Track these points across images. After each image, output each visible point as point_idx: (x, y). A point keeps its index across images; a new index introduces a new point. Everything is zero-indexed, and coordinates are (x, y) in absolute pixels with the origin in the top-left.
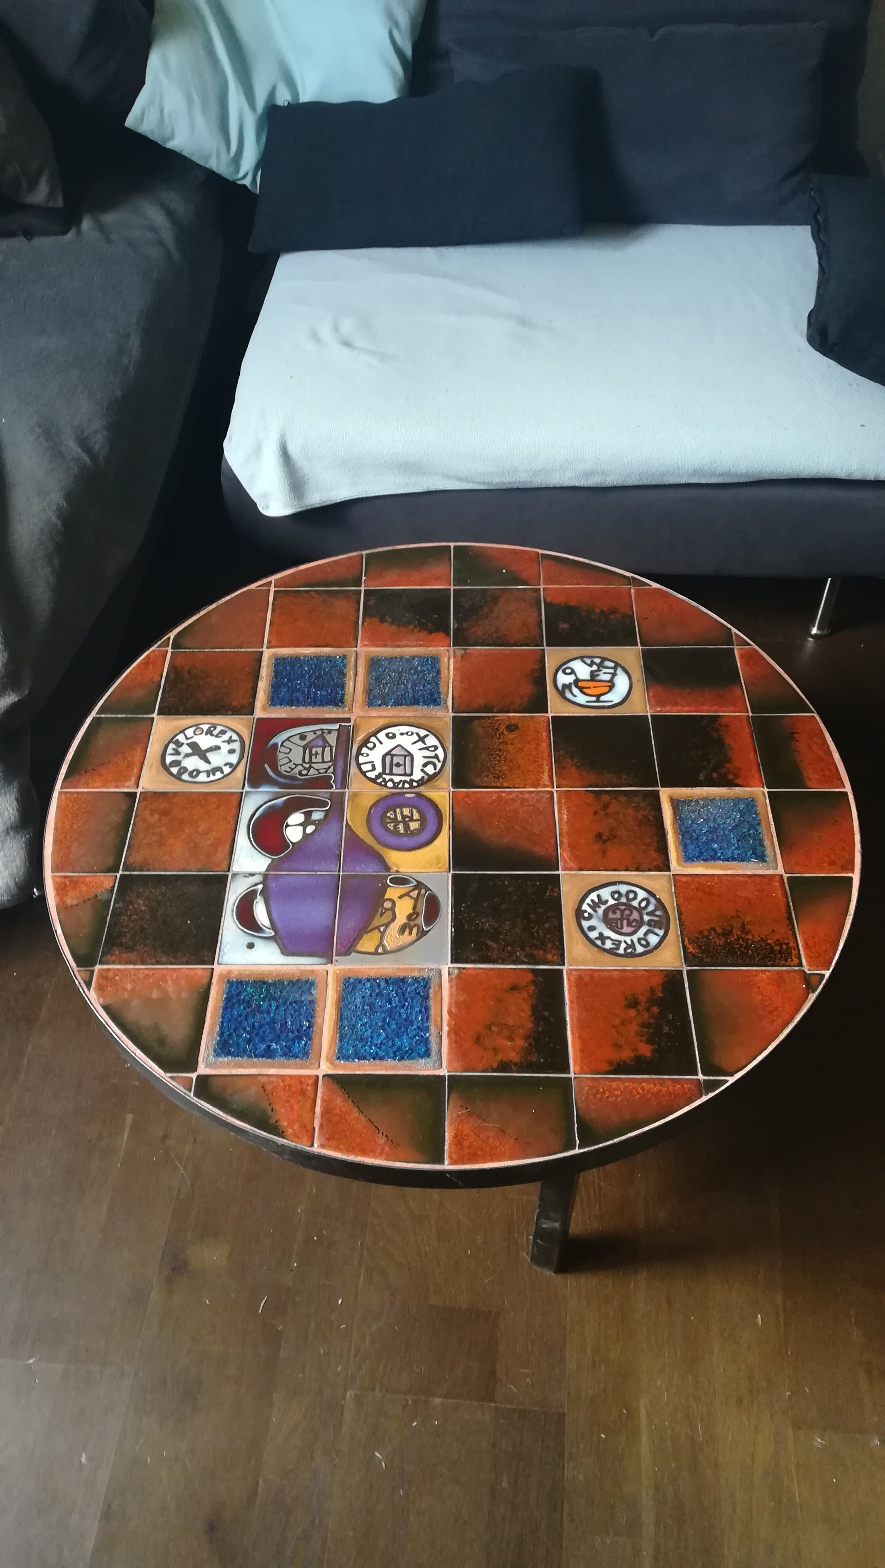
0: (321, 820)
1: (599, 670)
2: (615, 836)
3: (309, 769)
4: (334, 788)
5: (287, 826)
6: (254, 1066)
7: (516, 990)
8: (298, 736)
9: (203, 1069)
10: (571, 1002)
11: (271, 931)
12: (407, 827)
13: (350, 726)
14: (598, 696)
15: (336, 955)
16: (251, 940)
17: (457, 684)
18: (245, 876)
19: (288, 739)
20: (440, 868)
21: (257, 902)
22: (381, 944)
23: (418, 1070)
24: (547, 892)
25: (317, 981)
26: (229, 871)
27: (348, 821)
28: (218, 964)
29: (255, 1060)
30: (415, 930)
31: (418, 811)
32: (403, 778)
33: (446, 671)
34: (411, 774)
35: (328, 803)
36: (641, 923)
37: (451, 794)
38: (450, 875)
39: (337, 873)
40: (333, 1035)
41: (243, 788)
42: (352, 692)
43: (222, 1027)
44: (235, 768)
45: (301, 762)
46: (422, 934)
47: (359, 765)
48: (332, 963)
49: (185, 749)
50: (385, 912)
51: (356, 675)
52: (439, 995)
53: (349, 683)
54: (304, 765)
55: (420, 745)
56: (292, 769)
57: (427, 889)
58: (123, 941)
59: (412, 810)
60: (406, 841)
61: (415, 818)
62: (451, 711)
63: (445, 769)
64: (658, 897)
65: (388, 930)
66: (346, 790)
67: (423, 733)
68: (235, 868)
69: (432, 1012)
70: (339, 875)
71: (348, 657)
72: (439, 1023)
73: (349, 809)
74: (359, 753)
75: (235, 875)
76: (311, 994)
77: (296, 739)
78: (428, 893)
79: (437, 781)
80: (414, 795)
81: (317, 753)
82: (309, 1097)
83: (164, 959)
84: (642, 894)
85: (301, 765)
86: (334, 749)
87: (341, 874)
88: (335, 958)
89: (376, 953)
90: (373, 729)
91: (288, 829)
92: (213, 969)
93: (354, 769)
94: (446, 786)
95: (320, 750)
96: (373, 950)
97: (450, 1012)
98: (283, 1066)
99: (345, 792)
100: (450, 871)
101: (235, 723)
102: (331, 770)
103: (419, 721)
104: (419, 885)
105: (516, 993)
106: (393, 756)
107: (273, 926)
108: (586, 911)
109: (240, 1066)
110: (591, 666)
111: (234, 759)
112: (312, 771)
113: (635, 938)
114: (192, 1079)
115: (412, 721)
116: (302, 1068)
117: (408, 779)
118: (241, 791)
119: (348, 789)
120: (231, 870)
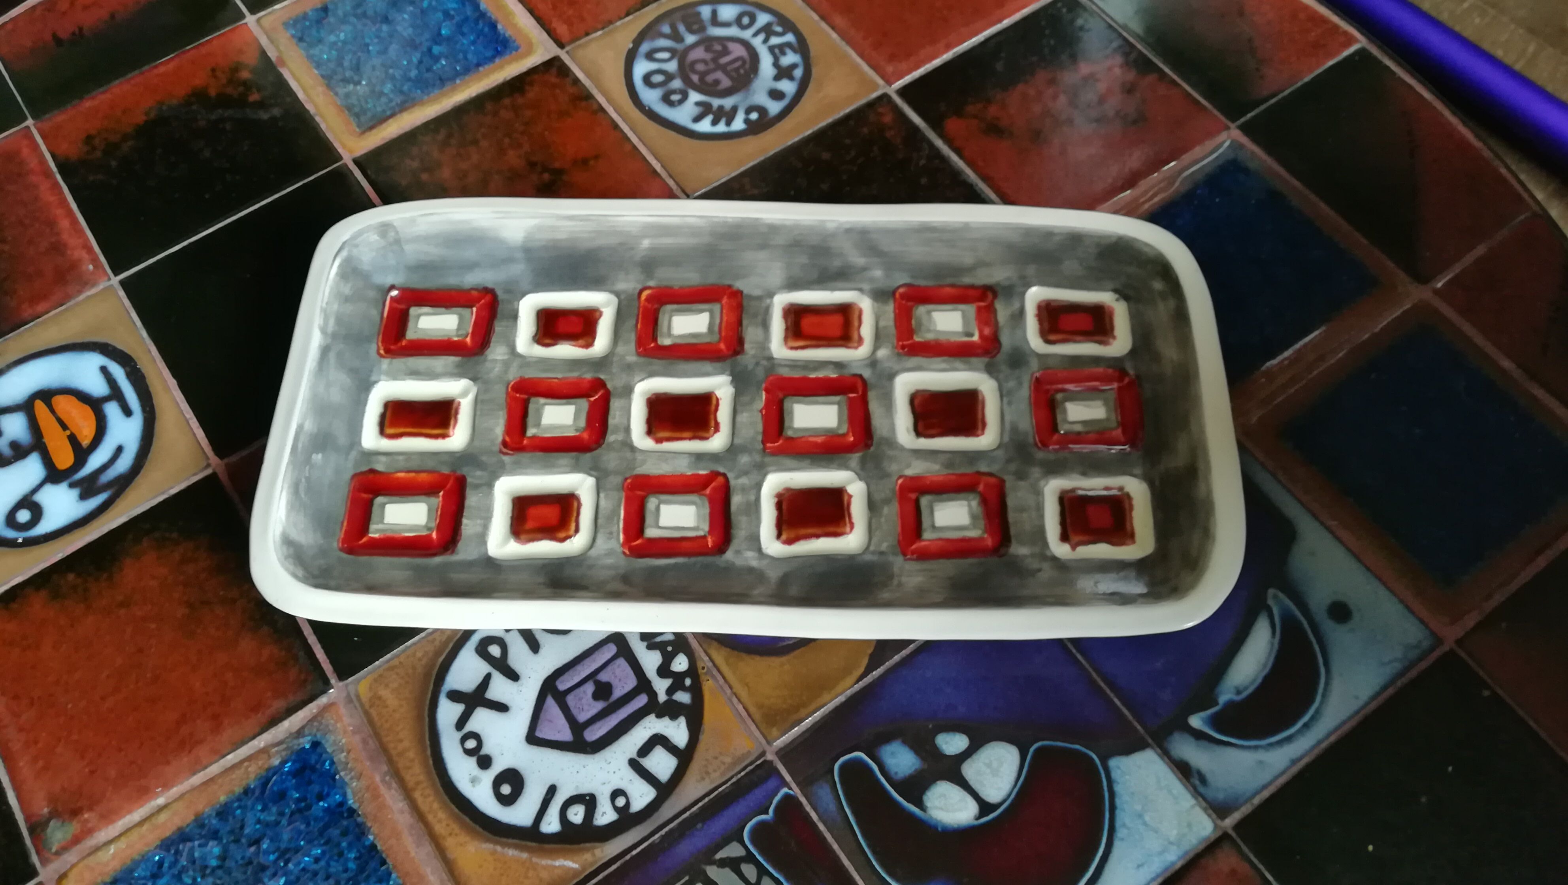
0: (905, 742)
2: (532, 165)
4: (785, 790)
5: (985, 807)
14: (97, 403)
16: (1328, 624)
17: (202, 751)
18: (1203, 780)
28: (1440, 643)
33: (163, 817)
35: (842, 768)
36: (708, 42)
47: (665, 791)
64: (631, 46)
66: (770, 757)
67: (449, 713)
68: (1204, 828)
73: (825, 699)
75: (1220, 812)
90: (511, 852)
91: (993, 801)
92: (1462, 640)
93: (686, 795)
99: (777, 752)
102: (733, 850)
103: (411, 754)
108: (747, 121)
113: (747, 34)
115: (417, 773)
119: (763, 754)
120: (1219, 833)
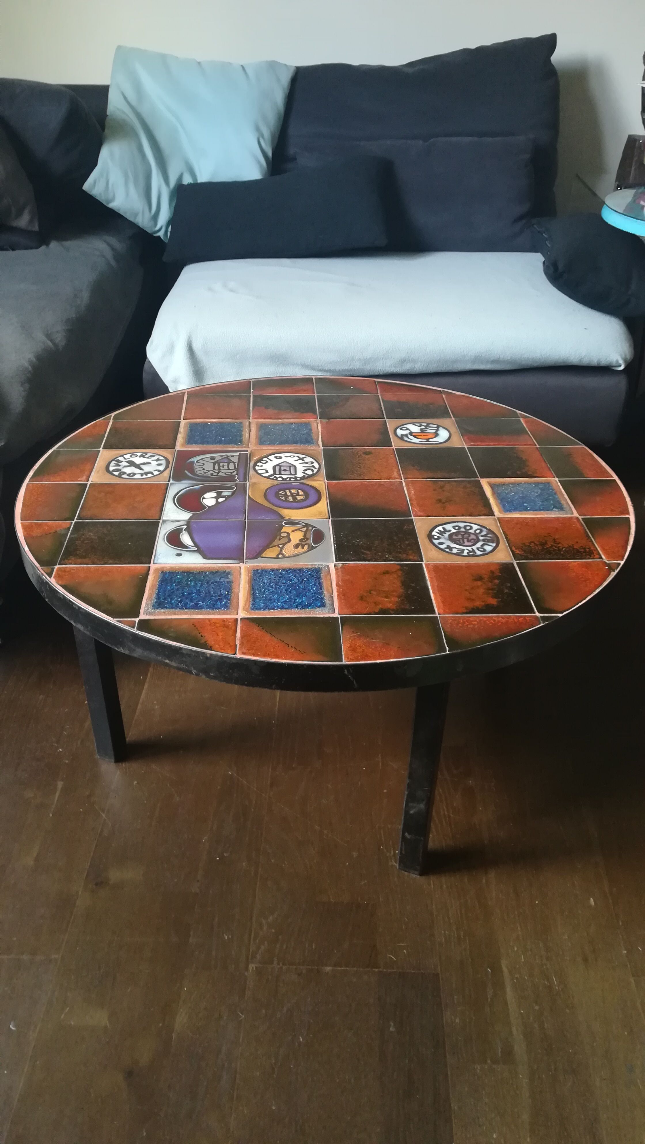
0: (229, 495)
1: (426, 428)
2: (451, 501)
3: (218, 473)
5: (204, 498)
6: (186, 614)
7: (388, 573)
8: (209, 458)
9: (143, 616)
10: (431, 578)
11: (195, 548)
12: (295, 498)
13: (248, 453)
14: (428, 440)
15: (246, 559)
16: (179, 552)
17: (325, 434)
18: (172, 522)
19: (202, 459)
20: (321, 517)
21: (182, 534)
22: (280, 553)
23: (317, 614)
24: (404, 527)
25: (232, 572)
26: (160, 519)
27: (250, 496)
28: (154, 563)
29: (186, 610)
30: (306, 547)
31: (302, 491)
32: (290, 476)
33: (316, 430)
34: (296, 474)
36: (478, 541)
37: (326, 483)
38: (330, 520)
39: (243, 520)
40: (247, 597)
41: (169, 481)
42: (248, 438)
43: (158, 594)
44: (161, 472)
45: (212, 470)
46: (311, 548)
47: (256, 471)
48: (243, 563)
49: (124, 464)
50: (282, 538)
51: (250, 431)
52: (329, 577)
53: (245, 434)
54: (214, 471)
55: (301, 461)
56: (205, 473)
57: (313, 527)
58: (78, 553)
59: (298, 491)
60: (294, 504)
61: (300, 494)
62: (321, 446)
63: (321, 472)
64: (488, 528)
65: (286, 547)
66: (247, 482)
67: (301, 456)
68: (164, 517)
69: (324, 585)
70: (246, 521)
71: (243, 423)
72: (330, 591)
73: (250, 490)
74: (255, 465)
75: (164, 522)
76: (228, 578)
77: (209, 460)
78: (314, 529)
79: (315, 477)
80: (298, 484)
81: (223, 466)
82: (231, 629)
83: (111, 561)
84: (475, 527)
85: (212, 471)
86: (236, 464)
87: (247, 520)
88: (245, 560)
89: (277, 557)
90: (265, 454)
91: (204, 500)
92: (150, 566)
93: (252, 472)
94: (321, 479)
95: (226, 464)
96: (275, 556)
97: (337, 585)
98: (209, 614)
99: (247, 483)
100: (329, 519)
101: (161, 452)
102: (236, 472)
103: (298, 451)
104: (307, 525)
105: (387, 576)
106: (280, 467)
107: (196, 545)
108: (435, 536)
109: (174, 614)
110: (420, 426)
111: (161, 468)
112: (220, 474)
113: (474, 548)
114: (135, 621)
115: (294, 451)
116: (223, 614)
117: (293, 476)
118: (168, 482)
119: (248, 481)
120: (161, 519)
